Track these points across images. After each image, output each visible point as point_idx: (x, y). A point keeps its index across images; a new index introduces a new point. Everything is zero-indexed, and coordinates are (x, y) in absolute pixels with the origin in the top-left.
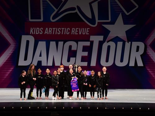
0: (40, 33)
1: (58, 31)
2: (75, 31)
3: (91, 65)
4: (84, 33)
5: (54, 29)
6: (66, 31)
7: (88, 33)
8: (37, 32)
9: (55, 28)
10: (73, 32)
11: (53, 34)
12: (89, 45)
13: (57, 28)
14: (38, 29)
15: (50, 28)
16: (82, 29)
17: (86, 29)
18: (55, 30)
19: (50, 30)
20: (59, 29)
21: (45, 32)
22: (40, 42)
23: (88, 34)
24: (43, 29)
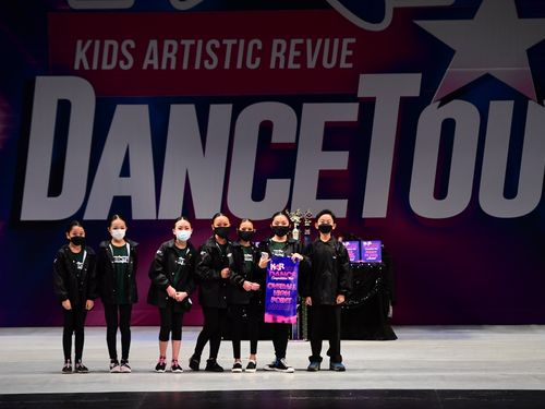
0: (122, 62)
1: (205, 56)
2: (287, 55)
3: (367, 213)
4: (329, 61)
5: (187, 43)
6: (244, 54)
7: (348, 59)
8: (109, 62)
9: (193, 42)
10: (278, 59)
11: (185, 66)
12: (355, 119)
13: (200, 42)
14: (111, 47)
15: (167, 43)
16: (319, 41)
17: (336, 41)
18: (193, 49)
19: (170, 50)
20: (213, 46)
21: (147, 62)
22: (120, 109)
23: (350, 65)
24: (133, 45)
